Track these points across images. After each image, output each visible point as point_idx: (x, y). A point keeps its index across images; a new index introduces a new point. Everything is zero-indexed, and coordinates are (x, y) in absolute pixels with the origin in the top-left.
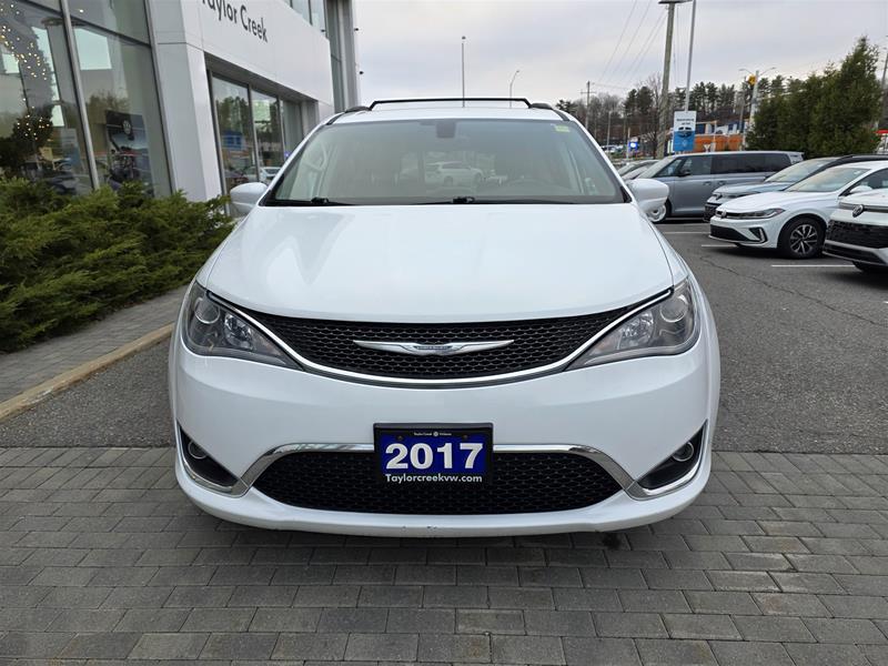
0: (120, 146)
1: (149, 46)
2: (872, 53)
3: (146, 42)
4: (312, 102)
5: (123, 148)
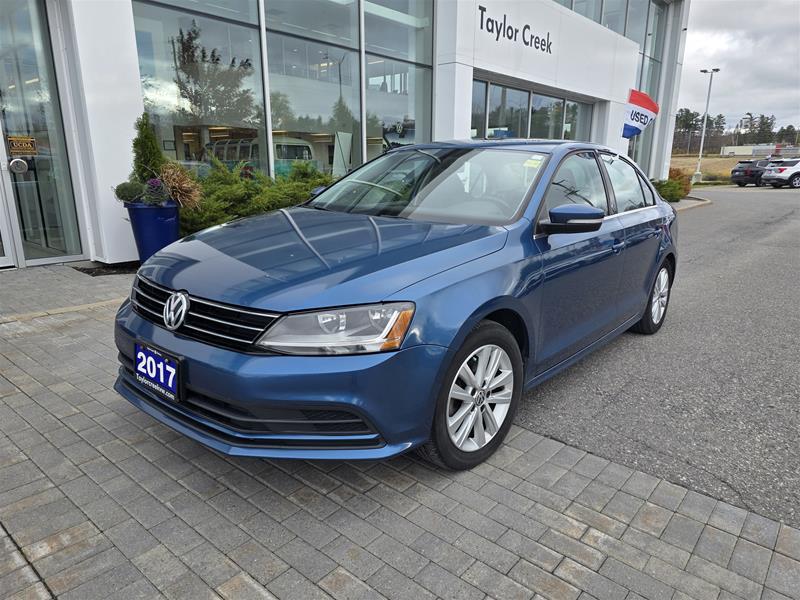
0: (391, 141)
1: (431, 68)
3: (430, 64)
4: (604, 103)
5: (393, 144)
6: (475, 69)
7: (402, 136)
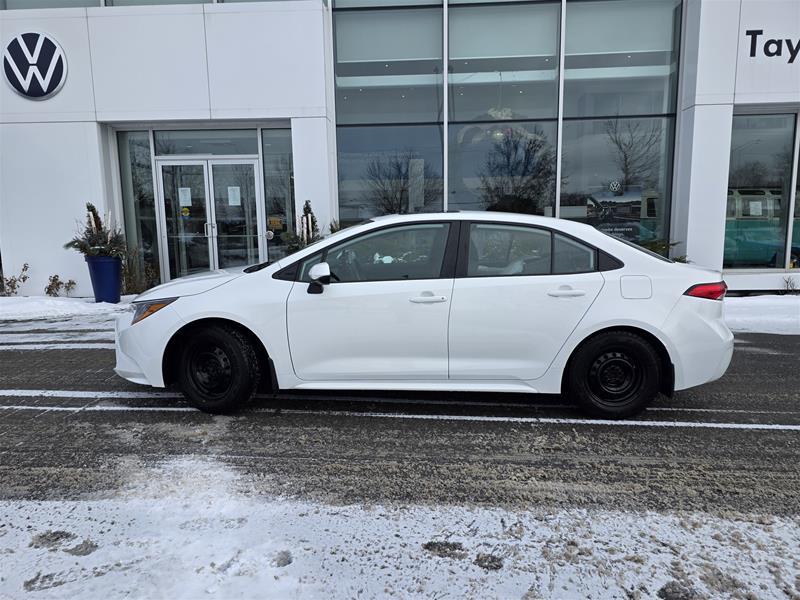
1: (675, 116)
3: (673, 113)
6: (735, 106)
7: (619, 194)
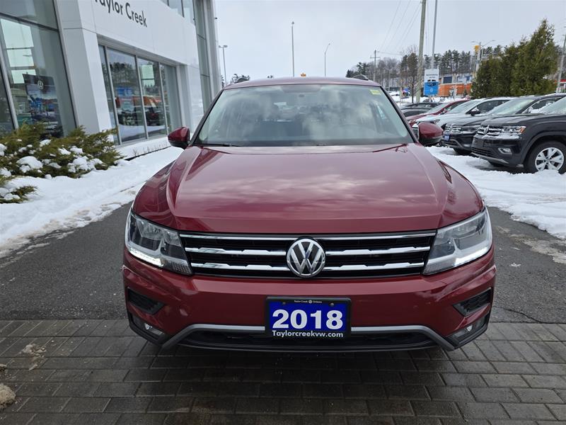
1: (57, 31)
2: (550, 30)
3: (56, 28)
4: (183, 66)
6: (97, 35)
